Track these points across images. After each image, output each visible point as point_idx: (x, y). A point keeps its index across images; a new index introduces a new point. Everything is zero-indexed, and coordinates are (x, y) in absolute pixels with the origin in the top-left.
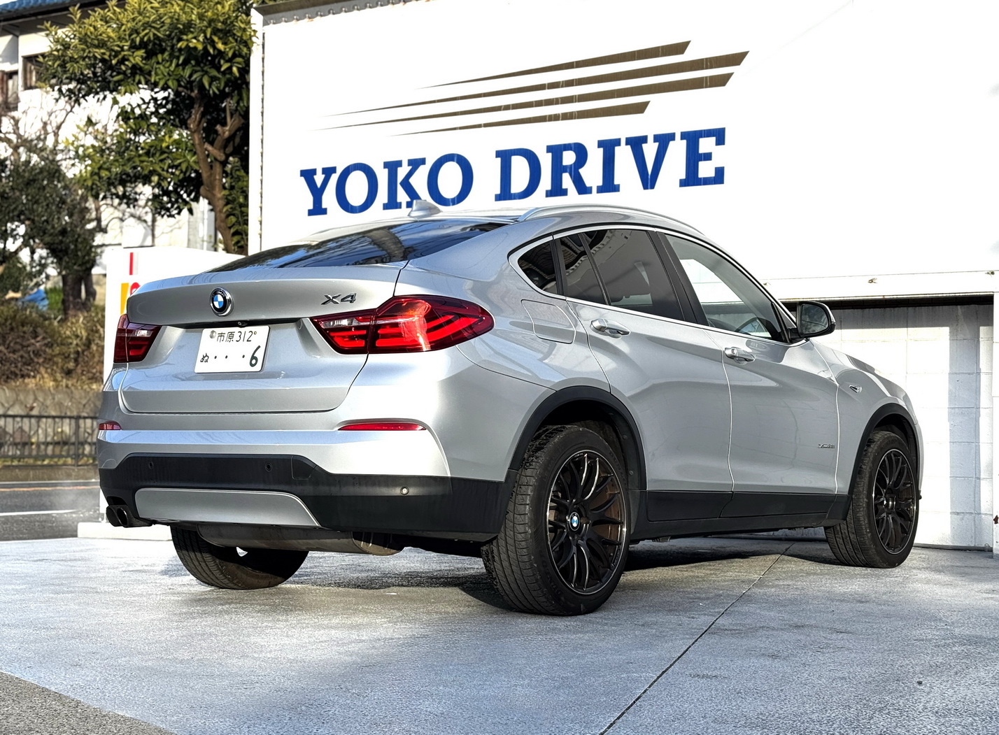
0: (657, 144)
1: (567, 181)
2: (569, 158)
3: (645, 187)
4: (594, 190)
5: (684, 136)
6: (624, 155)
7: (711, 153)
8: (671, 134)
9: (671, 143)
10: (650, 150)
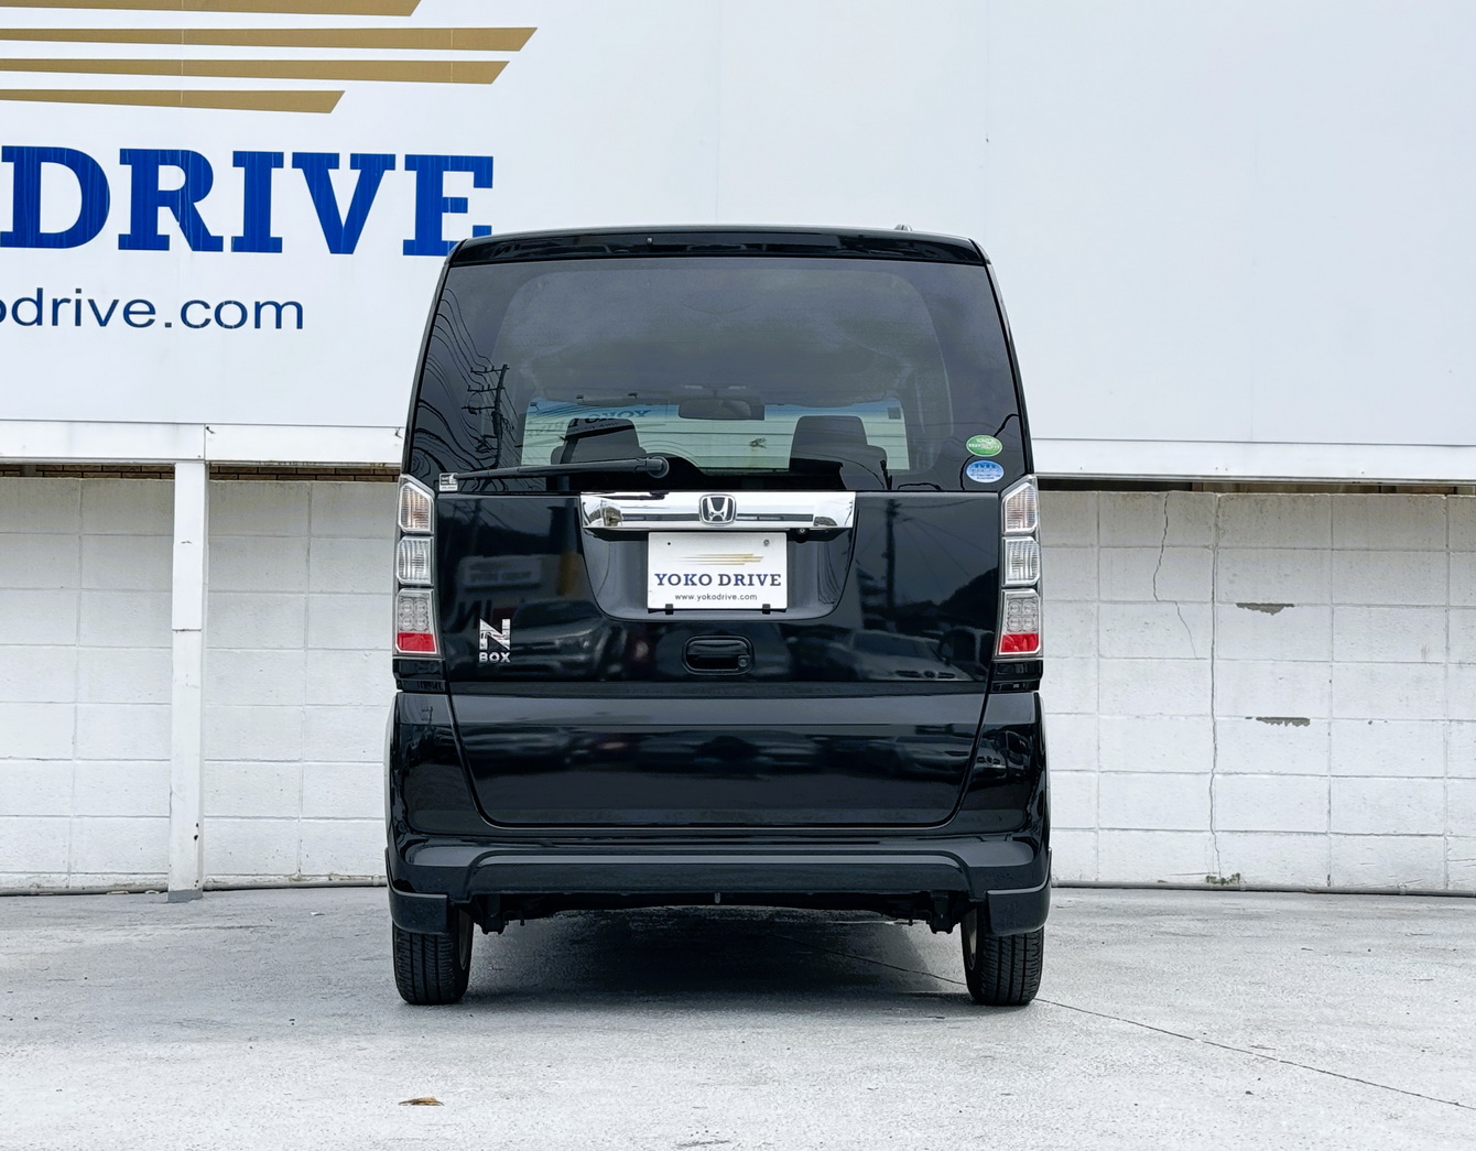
0: (358, 172)
1: (167, 222)
2: (171, 178)
3: (335, 248)
4: (227, 244)
5: (412, 162)
6: (289, 188)
7: (466, 200)
8: (385, 156)
9: (387, 173)
10: (344, 183)
